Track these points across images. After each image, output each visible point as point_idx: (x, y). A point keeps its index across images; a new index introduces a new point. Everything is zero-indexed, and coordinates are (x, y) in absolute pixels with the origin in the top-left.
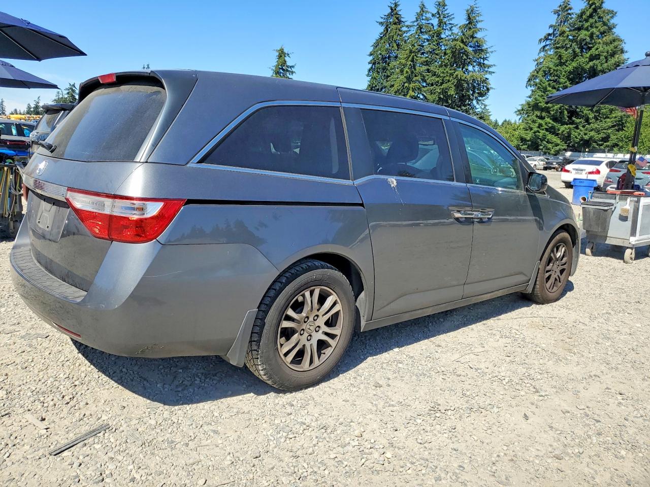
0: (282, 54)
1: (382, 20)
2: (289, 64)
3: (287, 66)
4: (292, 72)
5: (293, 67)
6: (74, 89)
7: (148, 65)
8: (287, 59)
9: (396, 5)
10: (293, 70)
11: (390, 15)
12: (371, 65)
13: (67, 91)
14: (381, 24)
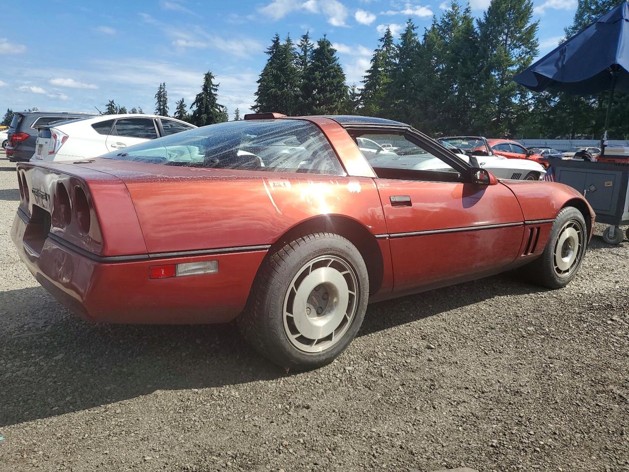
0: (208, 77)
1: (269, 51)
2: (213, 83)
3: (214, 85)
4: (216, 90)
5: (218, 85)
6: (113, 105)
7: (164, 84)
8: (212, 80)
9: (278, 39)
10: (218, 88)
11: (274, 46)
12: (259, 84)
13: (107, 107)
14: (270, 53)
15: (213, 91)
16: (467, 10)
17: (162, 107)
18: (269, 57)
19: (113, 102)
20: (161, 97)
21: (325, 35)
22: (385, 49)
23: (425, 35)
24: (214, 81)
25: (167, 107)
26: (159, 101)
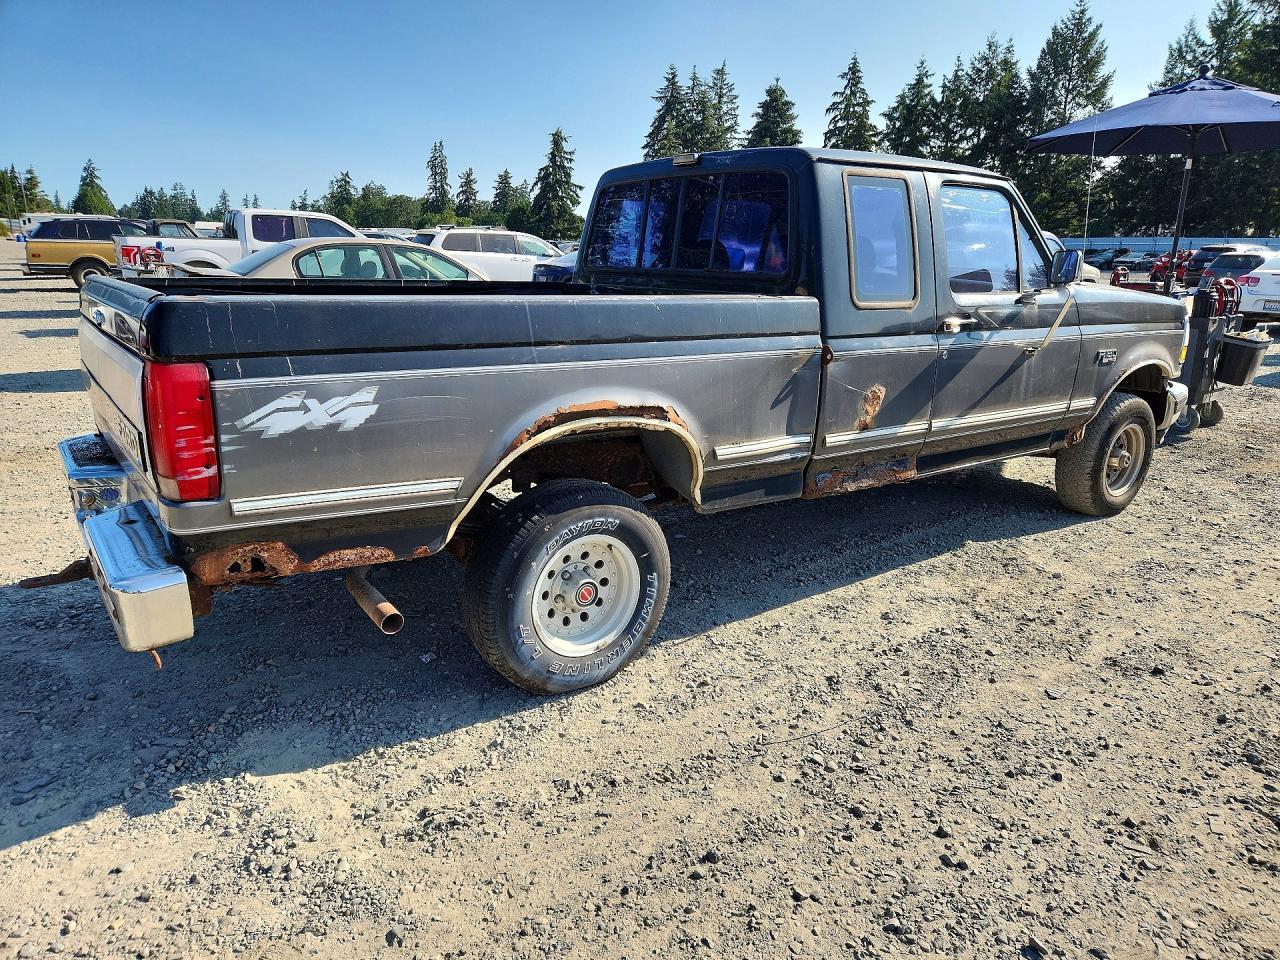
15: (566, 164)
16: (1009, 50)
17: (438, 185)
18: (660, 105)
19: (347, 174)
20: (437, 168)
21: (777, 80)
22: (848, 92)
23: (944, 86)
24: (566, 147)
25: (447, 184)
26: (435, 174)
